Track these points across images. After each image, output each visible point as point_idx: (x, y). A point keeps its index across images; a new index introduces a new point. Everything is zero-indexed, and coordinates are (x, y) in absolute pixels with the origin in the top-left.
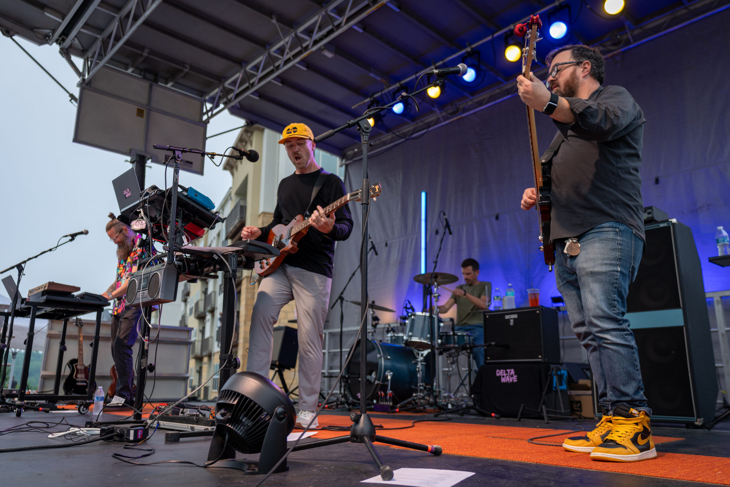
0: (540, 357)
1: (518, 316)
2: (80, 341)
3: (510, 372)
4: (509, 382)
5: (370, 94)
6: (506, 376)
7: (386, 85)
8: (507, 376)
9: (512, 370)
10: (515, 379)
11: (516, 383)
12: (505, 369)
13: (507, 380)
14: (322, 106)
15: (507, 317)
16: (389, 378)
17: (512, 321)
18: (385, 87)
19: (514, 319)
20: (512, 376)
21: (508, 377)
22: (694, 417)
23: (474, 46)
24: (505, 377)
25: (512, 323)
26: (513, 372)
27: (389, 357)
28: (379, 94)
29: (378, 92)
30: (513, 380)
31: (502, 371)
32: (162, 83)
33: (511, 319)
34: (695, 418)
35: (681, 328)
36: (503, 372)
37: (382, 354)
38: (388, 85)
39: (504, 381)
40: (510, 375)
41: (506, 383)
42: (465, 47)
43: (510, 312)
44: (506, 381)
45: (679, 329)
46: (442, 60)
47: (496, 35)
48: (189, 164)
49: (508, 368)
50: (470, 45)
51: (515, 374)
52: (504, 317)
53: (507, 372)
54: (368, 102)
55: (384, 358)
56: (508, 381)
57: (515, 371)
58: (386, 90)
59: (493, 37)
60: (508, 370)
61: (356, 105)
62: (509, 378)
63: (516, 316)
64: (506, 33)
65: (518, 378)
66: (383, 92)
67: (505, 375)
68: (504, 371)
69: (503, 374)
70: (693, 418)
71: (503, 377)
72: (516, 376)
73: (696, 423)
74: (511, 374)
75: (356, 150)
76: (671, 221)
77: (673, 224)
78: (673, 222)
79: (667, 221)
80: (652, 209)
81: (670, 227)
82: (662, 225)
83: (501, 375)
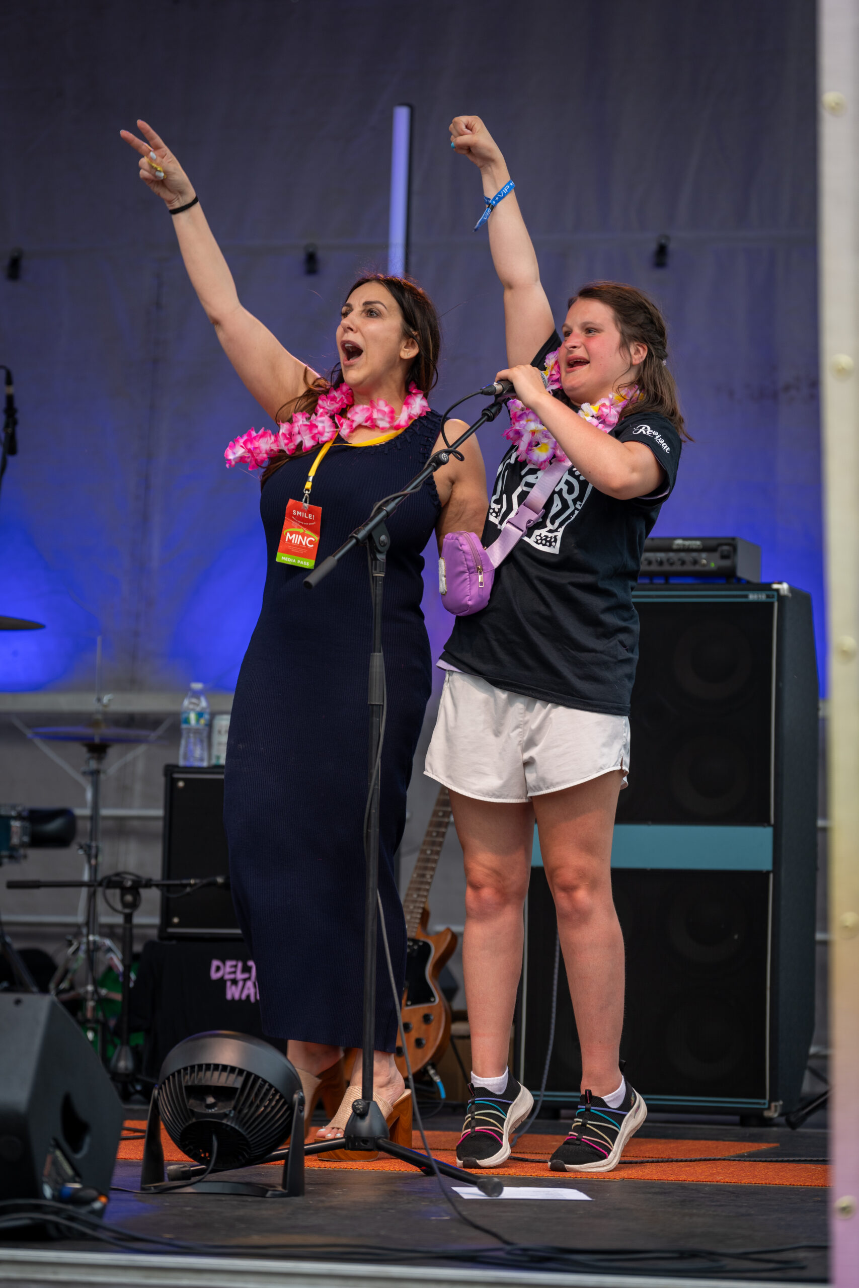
6: (245, 980)
8: (249, 978)
12: (243, 958)
13: (245, 992)
21: (249, 984)
22: (764, 1098)
24: (240, 984)
31: (229, 963)
34: (767, 1101)
35: (761, 876)
36: (236, 966)
39: (237, 997)
40: (254, 979)
41: (240, 1000)
44: (243, 997)
45: (757, 878)
53: (246, 969)
56: (248, 997)
60: (251, 965)
62: (254, 987)
67: (240, 976)
68: (240, 965)
69: (235, 972)
70: (762, 1101)
71: (234, 982)
73: (767, 1114)
76: (777, 590)
77: (781, 598)
78: (782, 593)
79: (765, 587)
80: (735, 549)
81: (772, 604)
82: (753, 597)
83: (227, 977)
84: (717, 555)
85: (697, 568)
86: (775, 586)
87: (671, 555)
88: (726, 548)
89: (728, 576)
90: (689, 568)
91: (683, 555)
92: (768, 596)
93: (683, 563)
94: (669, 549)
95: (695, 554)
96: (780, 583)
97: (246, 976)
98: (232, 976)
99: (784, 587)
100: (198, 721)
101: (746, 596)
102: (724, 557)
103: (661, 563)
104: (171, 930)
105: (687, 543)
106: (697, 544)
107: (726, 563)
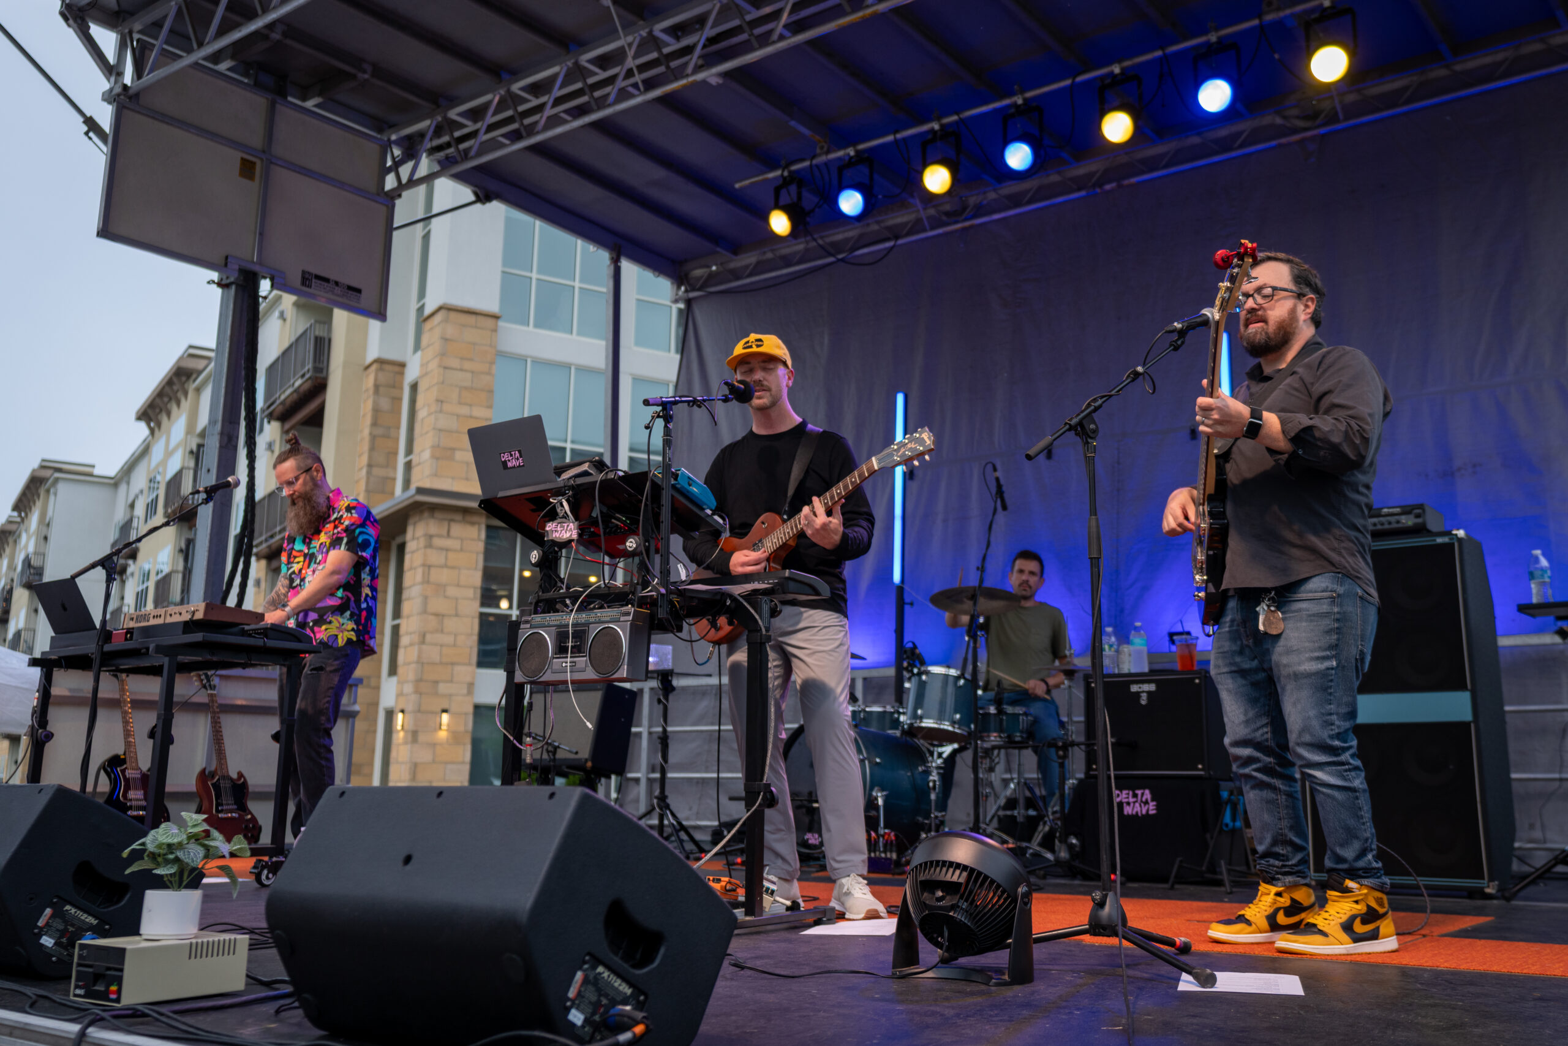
0: (1200, 766)
1: (1157, 687)
2: (125, 713)
3: (1143, 794)
4: (1140, 814)
5: (783, 163)
6: (1134, 803)
7: (822, 148)
8: (1136, 802)
9: (1147, 792)
10: (1152, 808)
11: (1153, 815)
12: (1133, 788)
13: (1135, 810)
14: (658, 173)
15: (1134, 688)
16: (880, 802)
17: (1144, 696)
18: (818, 151)
19: (1149, 693)
20: (1146, 803)
21: (1137, 805)
22: (1484, 879)
23: (1029, 94)
24: (1132, 805)
25: (1144, 701)
26: (1147, 794)
27: (878, 760)
28: (806, 164)
29: (802, 160)
30: (1148, 810)
31: (1125, 792)
32: (295, 97)
33: (1143, 692)
34: (1486, 881)
35: (1466, 725)
36: (1128, 794)
37: (865, 755)
38: (825, 149)
39: (1130, 813)
40: (1142, 801)
41: (1132, 815)
42: (1011, 94)
43: (1140, 678)
44: (1134, 813)
45: (1463, 727)
46: (957, 113)
47: (1079, 79)
48: (355, 293)
49: (1139, 788)
50: (1023, 91)
51: (1153, 800)
52: (1129, 688)
53: (1135, 796)
54: (775, 178)
55: (869, 762)
56: (1137, 813)
57: (1152, 793)
58: (823, 159)
59: (1073, 82)
60: (1139, 792)
61: (747, 182)
62: (1140, 806)
63: (1152, 687)
64: (1102, 78)
65: (1158, 807)
66: (815, 162)
67: (1131, 800)
68: (1131, 793)
69: (1128, 798)
70: (1482, 881)
71: (1128, 804)
72: (1154, 803)
73: (1487, 890)
74: (1144, 799)
75: (714, 268)
76: (1456, 535)
77: (1460, 540)
78: (1459, 536)
79: (1448, 533)
80: (1424, 510)
81: (1453, 544)
82: (1440, 540)
83: (1124, 800)
84: (1411, 517)
85: (1400, 525)
86: (1454, 532)
87: (1382, 519)
88: (1417, 511)
89: (1420, 530)
90: (1394, 526)
91: (1389, 518)
92: (1451, 539)
93: (1390, 523)
94: (1380, 516)
95: (1397, 517)
96: (1458, 529)
97: (1134, 800)
98: (1126, 800)
99: (1461, 533)
100: (1110, 649)
101: (1435, 540)
102: (1418, 516)
103: (1375, 525)
104: (1092, 773)
105: (1391, 510)
106: (1398, 510)
107: (1419, 520)
